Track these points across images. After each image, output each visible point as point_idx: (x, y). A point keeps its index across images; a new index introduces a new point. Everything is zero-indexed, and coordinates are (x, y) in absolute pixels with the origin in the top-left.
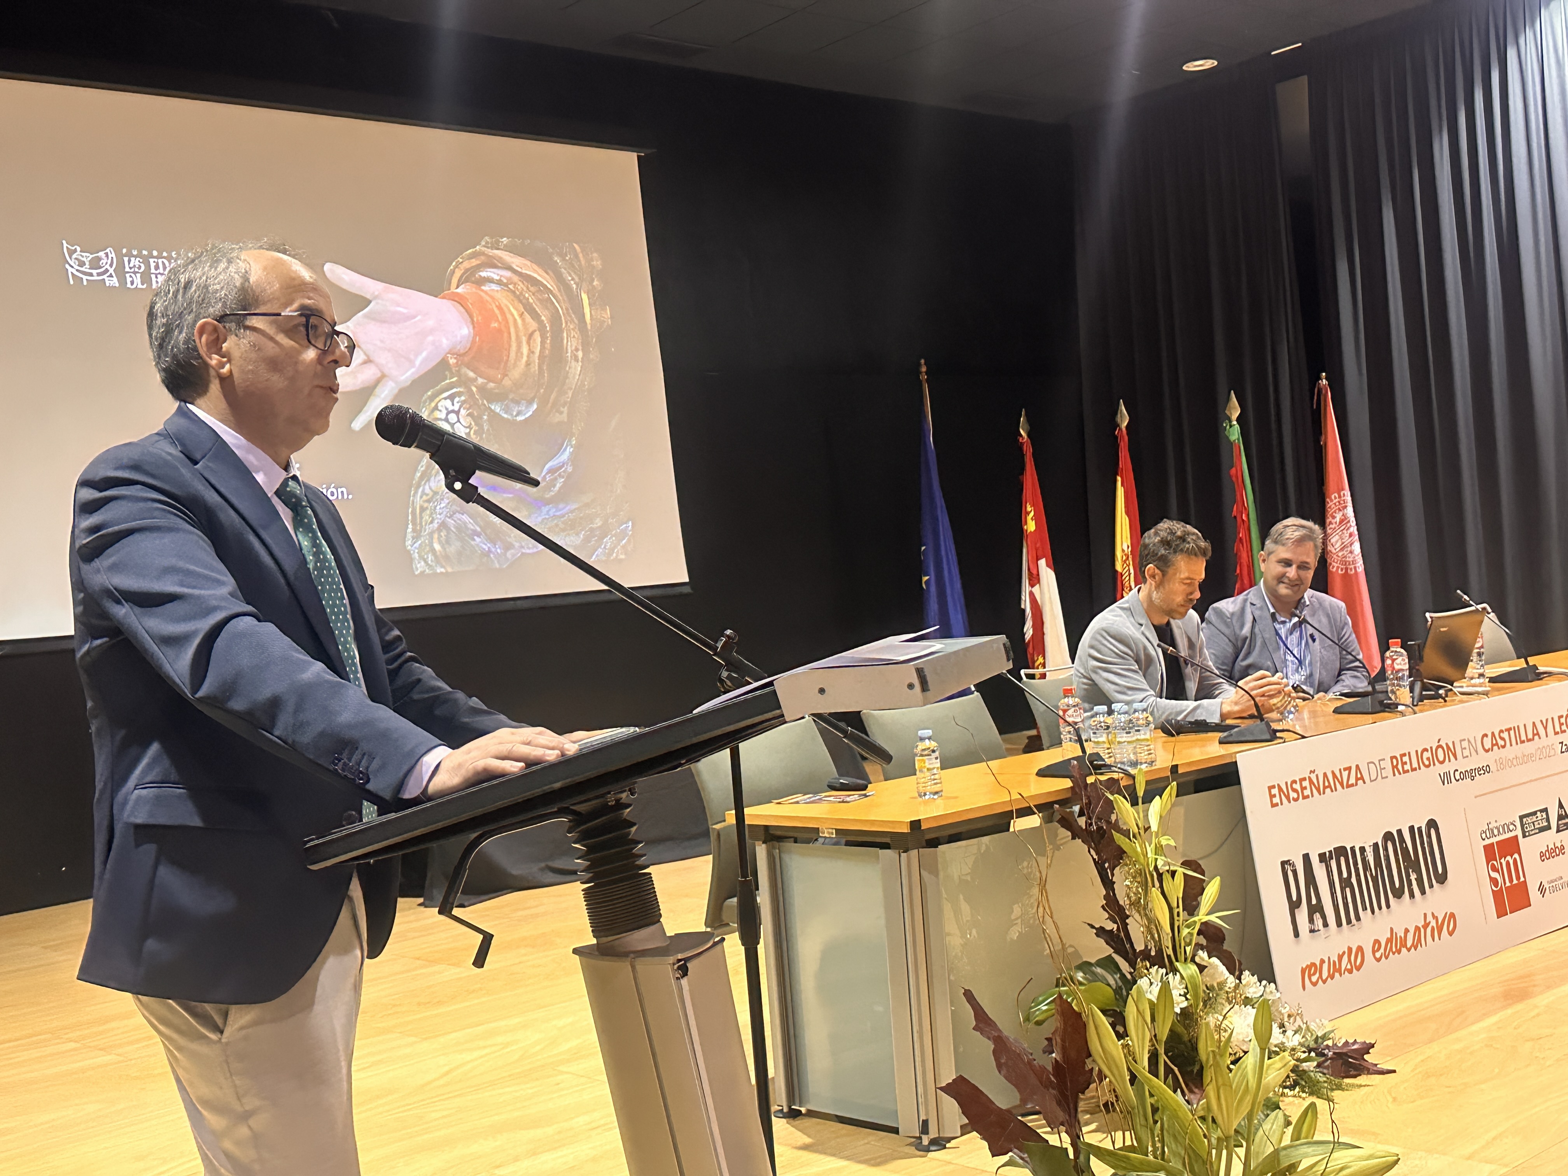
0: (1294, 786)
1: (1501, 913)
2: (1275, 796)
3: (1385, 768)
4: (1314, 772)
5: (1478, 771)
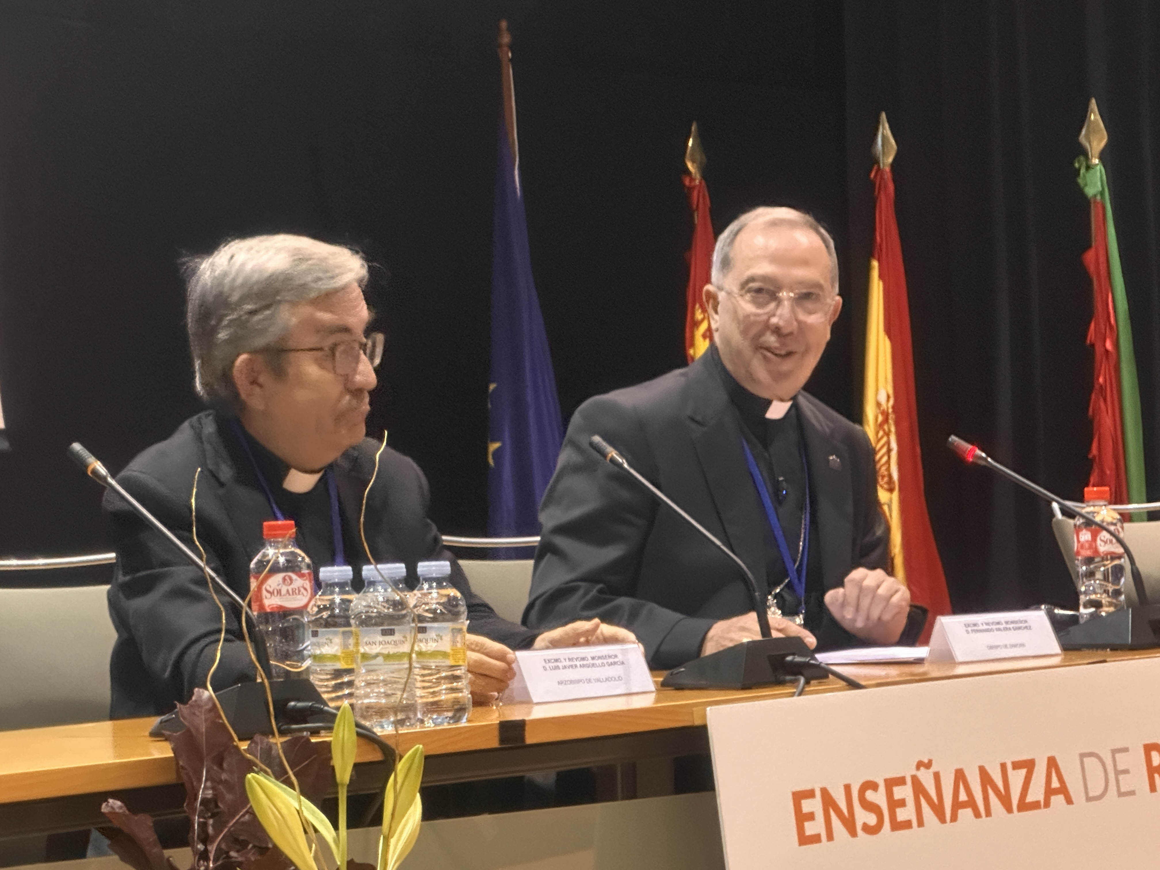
0: (870, 795)
2: (810, 817)
3: (1126, 772)
4: (928, 765)
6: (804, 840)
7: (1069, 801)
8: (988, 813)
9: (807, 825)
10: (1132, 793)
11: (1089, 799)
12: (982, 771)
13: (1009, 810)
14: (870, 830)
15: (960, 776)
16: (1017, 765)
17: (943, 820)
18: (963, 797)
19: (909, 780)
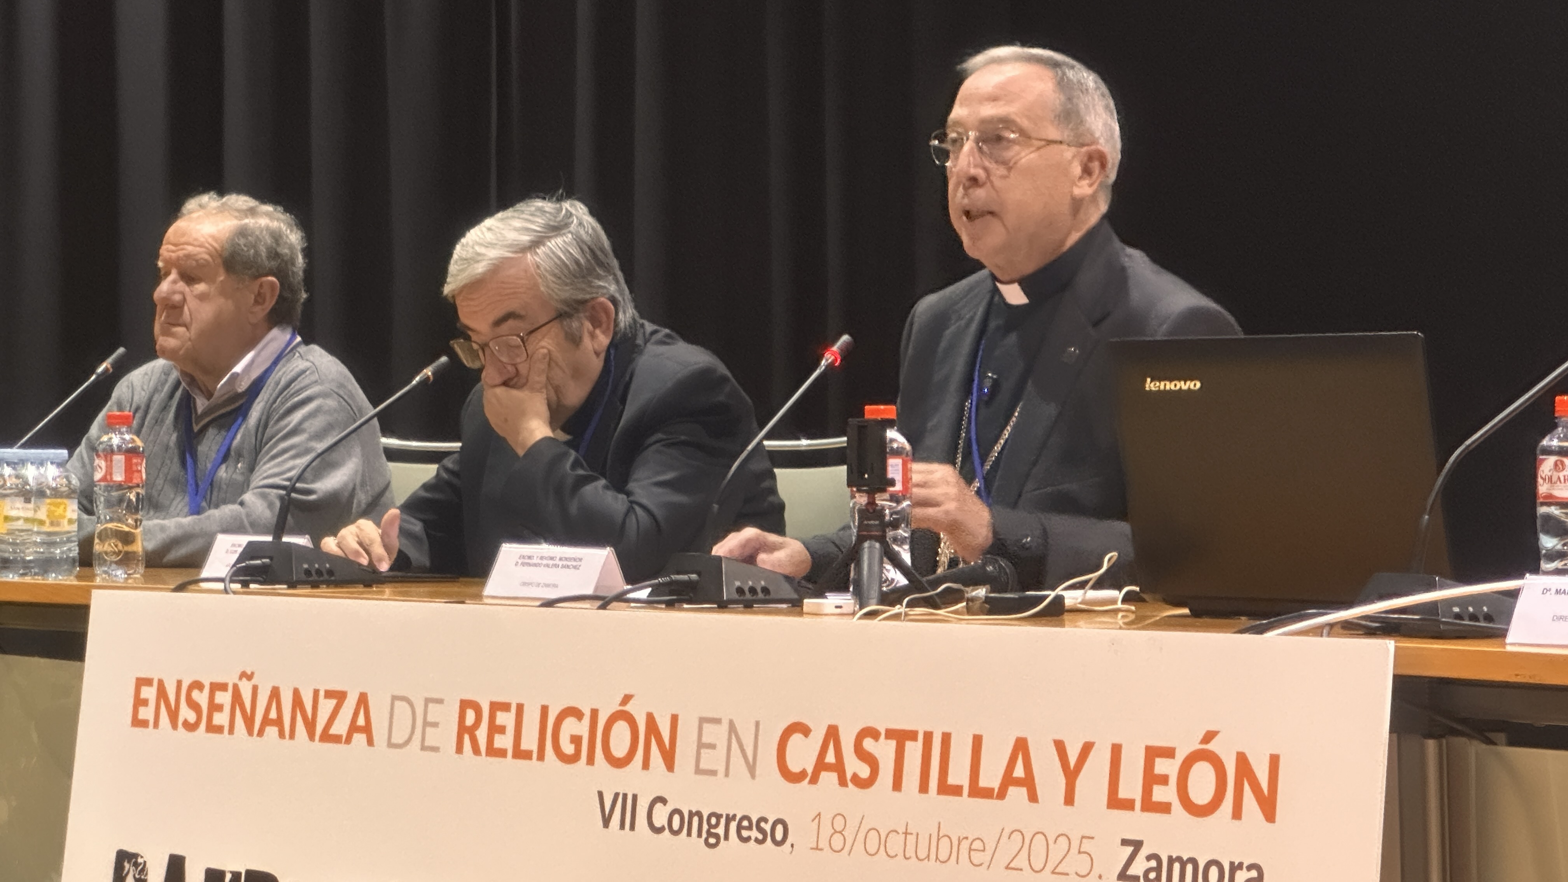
0: (195, 694)
2: (145, 702)
3: (435, 725)
4: (249, 677)
5: (739, 828)
6: (138, 723)
7: (370, 742)
8: (292, 736)
9: (141, 709)
10: (435, 749)
11: (391, 745)
12: (296, 693)
13: (311, 736)
14: (191, 727)
15: (275, 694)
16: (329, 694)
17: (250, 732)
18: (273, 715)
19: (231, 688)
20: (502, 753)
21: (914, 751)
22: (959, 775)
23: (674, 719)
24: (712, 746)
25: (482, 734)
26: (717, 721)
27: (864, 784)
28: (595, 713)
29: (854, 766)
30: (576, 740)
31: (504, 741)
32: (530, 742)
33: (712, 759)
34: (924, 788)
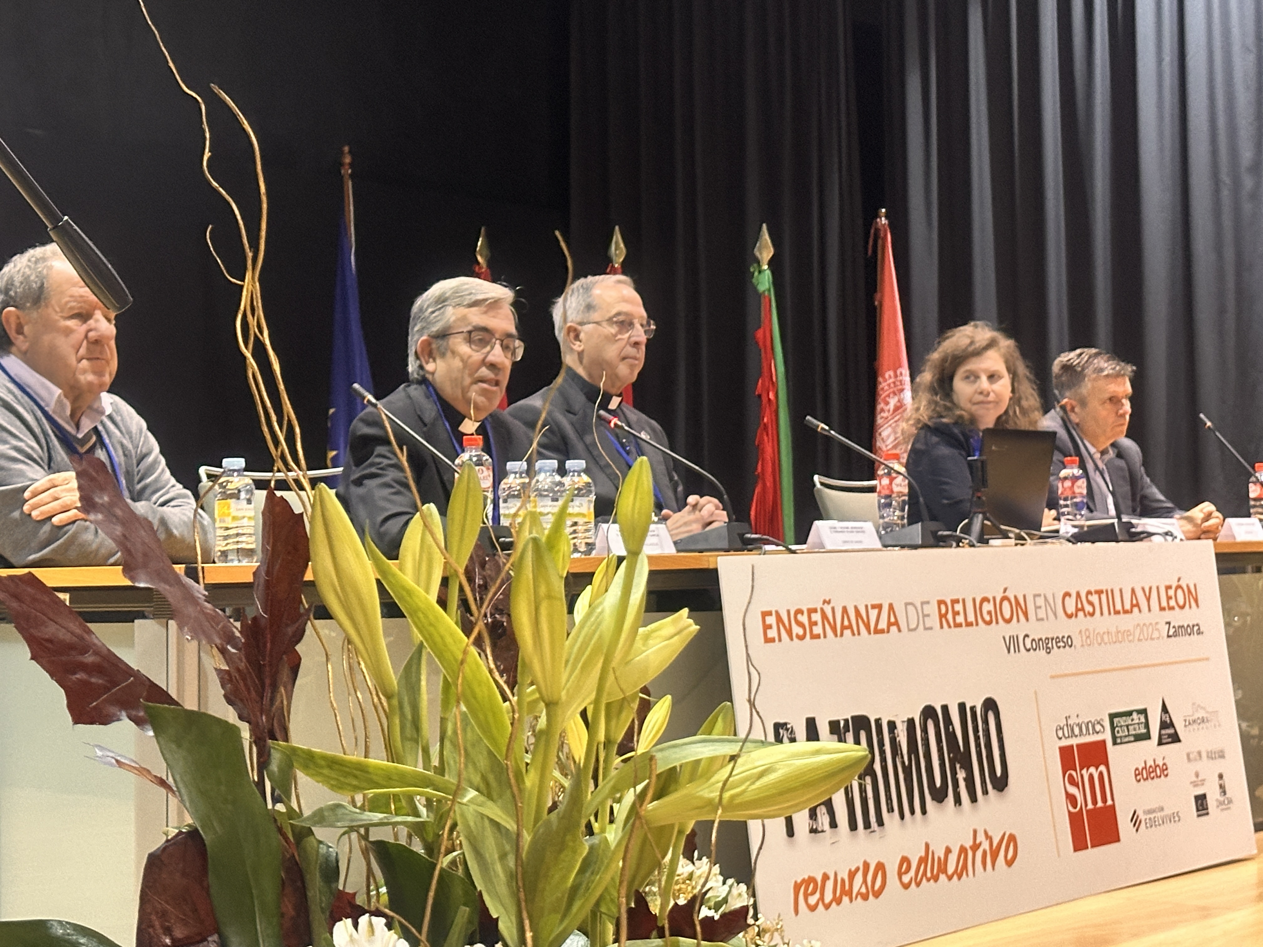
1: (1079, 845)
2: (770, 627)
3: (928, 615)
5: (1056, 643)
6: (768, 640)
7: (899, 630)
8: (859, 634)
9: (769, 631)
10: (931, 628)
11: (910, 630)
12: (856, 608)
13: (869, 633)
14: (801, 638)
15: (845, 610)
16: (873, 607)
17: (836, 635)
18: (846, 623)
19: (819, 610)
20: (960, 625)
21: (1104, 597)
22: (1119, 607)
23: (1024, 597)
24: (1040, 607)
25: (950, 616)
26: (1039, 595)
27: (1092, 614)
28: (994, 599)
29: (1088, 608)
30: (989, 613)
31: (960, 619)
32: (971, 618)
33: (1042, 614)
34: (1110, 613)
